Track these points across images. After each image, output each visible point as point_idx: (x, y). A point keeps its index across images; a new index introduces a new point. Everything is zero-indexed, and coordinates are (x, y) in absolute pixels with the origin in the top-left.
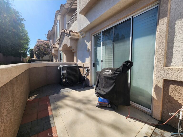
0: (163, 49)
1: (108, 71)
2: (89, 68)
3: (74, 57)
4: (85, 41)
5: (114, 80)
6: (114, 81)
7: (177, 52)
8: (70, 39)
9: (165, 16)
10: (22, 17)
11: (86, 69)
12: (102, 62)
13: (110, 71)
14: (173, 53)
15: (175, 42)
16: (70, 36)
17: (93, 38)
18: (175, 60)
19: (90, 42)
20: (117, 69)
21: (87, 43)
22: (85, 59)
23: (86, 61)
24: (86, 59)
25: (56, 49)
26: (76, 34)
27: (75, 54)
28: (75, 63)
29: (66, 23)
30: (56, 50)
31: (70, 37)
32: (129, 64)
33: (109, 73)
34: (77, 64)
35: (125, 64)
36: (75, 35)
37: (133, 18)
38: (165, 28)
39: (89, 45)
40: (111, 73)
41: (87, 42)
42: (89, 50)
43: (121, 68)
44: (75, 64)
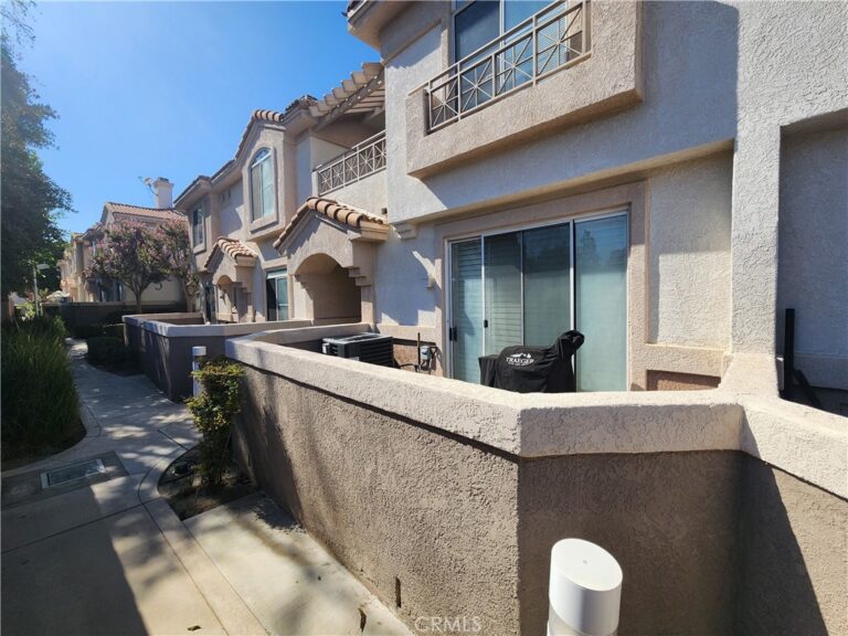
0: (642, 309)
1: (522, 357)
2: (434, 344)
3: (363, 303)
4: (416, 254)
5: (543, 377)
6: (544, 380)
7: (665, 315)
8: (354, 241)
9: (641, 242)
10: (38, 97)
11: (424, 349)
12: (486, 325)
13: (529, 356)
14: (660, 316)
15: (661, 295)
16: (360, 232)
17: (447, 247)
18: (662, 331)
19: (438, 261)
20: (547, 352)
21: (426, 263)
22: (417, 315)
23: (420, 321)
24: (422, 314)
25: (247, 262)
26: (377, 226)
27: (364, 293)
28: (369, 326)
29: (312, 168)
30: (244, 265)
31: (353, 235)
32: (575, 339)
33: (527, 362)
34: (377, 331)
35: (566, 337)
36: (374, 231)
37: (574, 224)
38: (642, 265)
39: (434, 270)
40: (532, 361)
41: (424, 257)
42: (434, 284)
43: (557, 348)
44: (370, 330)
